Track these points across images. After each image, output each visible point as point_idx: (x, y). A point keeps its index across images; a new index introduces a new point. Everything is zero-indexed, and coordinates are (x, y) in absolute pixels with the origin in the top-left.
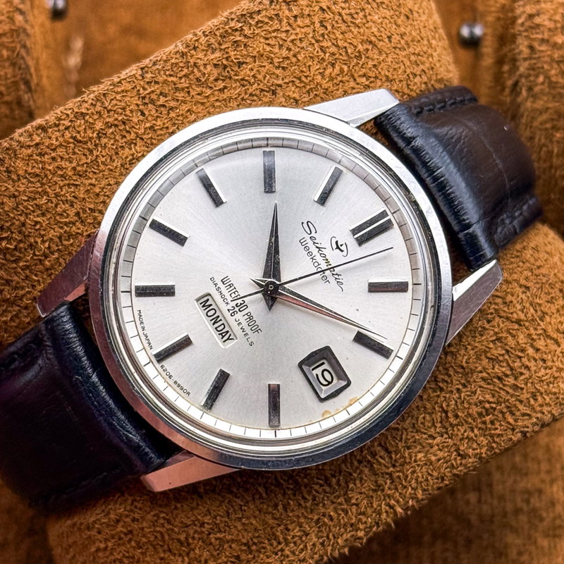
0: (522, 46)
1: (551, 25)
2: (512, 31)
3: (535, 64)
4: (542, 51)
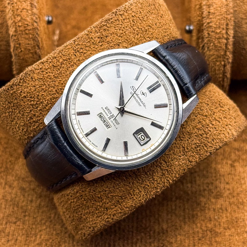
0: (205, 33)
1: (215, 26)
2: (202, 28)
3: (210, 39)
4: (212, 35)
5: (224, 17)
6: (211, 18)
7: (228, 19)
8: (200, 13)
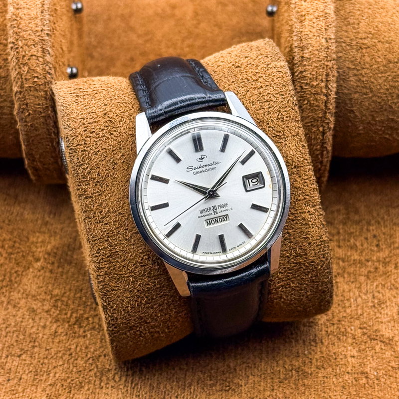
0: (297, 86)
3: (303, 95)
4: (307, 89)
5: (324, 64)
6: (305, 65)
7: (328, 67)
8: (290, 58)
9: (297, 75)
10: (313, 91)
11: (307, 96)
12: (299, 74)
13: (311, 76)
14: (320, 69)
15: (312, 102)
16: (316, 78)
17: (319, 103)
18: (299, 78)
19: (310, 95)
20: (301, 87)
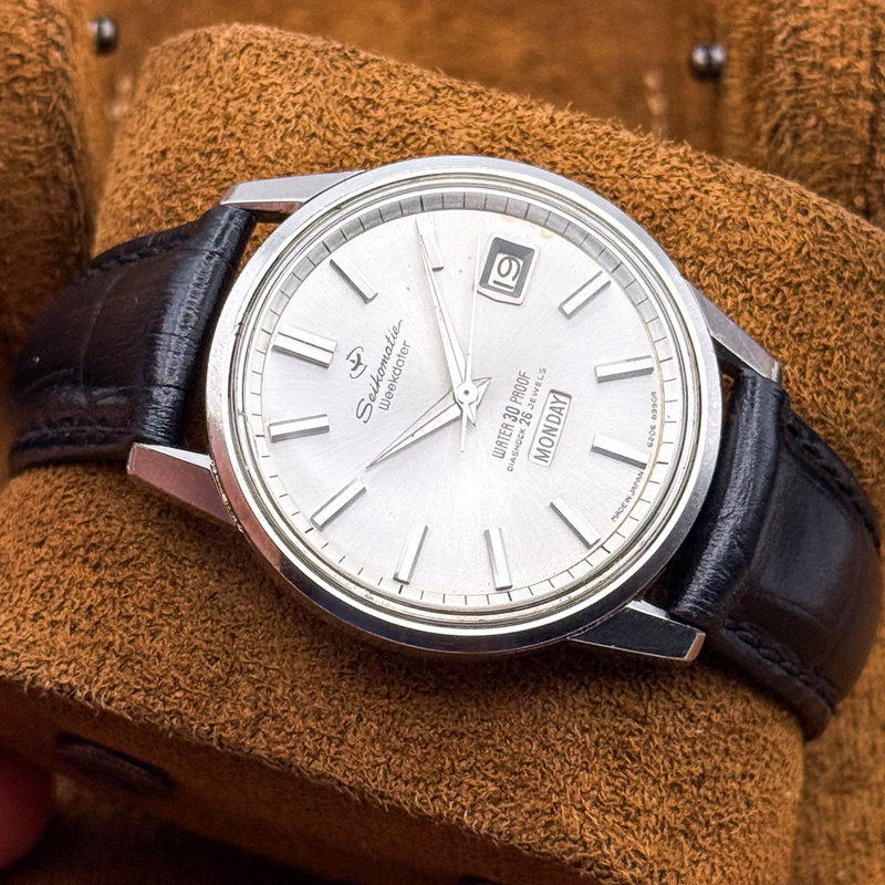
9: (784, 42)
10: (834, 86)
11: (815, 104)
12: (789, 36)
13: (827, 43)
14: (852, 18)
15: (831, 121)
16: (842, 46)
17: (852, 122)
18: (789, 51)
19: (825, 99)
20: (797, 75)
